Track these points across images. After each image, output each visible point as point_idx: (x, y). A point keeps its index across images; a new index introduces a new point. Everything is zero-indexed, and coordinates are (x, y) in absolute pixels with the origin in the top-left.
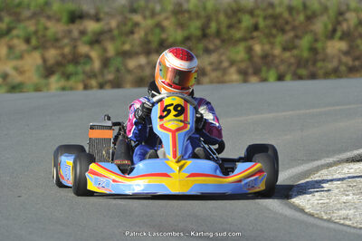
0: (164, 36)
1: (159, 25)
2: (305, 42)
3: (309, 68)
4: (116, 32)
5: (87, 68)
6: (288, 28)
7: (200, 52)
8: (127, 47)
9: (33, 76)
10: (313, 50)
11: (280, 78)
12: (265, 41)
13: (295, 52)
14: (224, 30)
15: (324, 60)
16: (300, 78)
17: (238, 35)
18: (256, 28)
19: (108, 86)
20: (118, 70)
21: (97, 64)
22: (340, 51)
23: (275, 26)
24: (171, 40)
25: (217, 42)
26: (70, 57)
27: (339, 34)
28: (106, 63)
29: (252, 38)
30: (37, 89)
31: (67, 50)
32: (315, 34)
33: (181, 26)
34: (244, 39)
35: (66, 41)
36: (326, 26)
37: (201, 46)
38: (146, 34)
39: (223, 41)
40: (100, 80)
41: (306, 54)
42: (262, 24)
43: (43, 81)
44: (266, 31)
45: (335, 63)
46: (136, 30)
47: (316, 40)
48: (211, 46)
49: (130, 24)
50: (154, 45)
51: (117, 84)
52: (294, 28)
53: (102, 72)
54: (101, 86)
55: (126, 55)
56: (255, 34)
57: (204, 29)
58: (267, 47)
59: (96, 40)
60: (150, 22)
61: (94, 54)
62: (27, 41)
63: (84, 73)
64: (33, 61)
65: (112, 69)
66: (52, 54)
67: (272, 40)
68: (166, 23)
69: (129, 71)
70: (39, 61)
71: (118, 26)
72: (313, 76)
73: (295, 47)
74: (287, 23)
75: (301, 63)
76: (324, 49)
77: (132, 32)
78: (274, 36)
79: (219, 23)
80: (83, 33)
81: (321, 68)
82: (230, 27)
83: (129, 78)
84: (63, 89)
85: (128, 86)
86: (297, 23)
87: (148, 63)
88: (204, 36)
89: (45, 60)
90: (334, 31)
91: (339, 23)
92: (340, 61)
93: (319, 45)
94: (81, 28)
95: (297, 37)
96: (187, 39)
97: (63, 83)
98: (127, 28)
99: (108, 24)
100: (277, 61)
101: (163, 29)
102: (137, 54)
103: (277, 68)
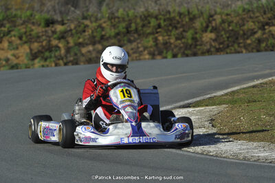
0: (103, 33)
1: (100, 26)
2: (189, 34)
3: (192, 49)
4: (74, 31)
5: (57, 54)
6: (179, 26)
7: (126, 42)
8: (81, 40)
9: (24, 60)
10: (194, 39)
11: (175, 56)
12: (165, 34)
13: (183, 40)
14: (140, 28)
15: (201, 45)
16: (187, 56)
17: (149, 31)
18: (159, 26)
19: (70, 64)
20: (76, 54)
21: (63, 51)
22: (211, 39)
23: (170, 25)
24: (108, 35)
25: (136, 36)
26: (47, 47)
27: (210, 29)
28: (68, 50)
29: (157, 33)
30: (27, 67)
31: (44, 43)
32: (196, 29)
33: (114, 26)
34: (152, 33)
35: (44, 37)
36: (202, 24)
37: (126, 38)
38: (92, 32)
39: (139, 35)
40: (65, 61)
41: (190, 41)
42: (163, 24)
43: (30, 62)
44: (166, 28)
45: (208, 47)
46: (86, 29)
47: (196, 33)
48: (132, 38)
49: (83, 26)
50: (98, 38)
51: (76, 63)
52: (183, 26)
53: (66, 56)
54: (66, 64)
55: (81, 45)
56: (159, 30)
57: (127, 28)
58: (167, 38)
59: (62, 37)
60: (94, 24)
61: (60, 45)
62: (20, 38)
63: (55, 57)
64: (24, 50)
65: (72, 54)
66: (36, 46)
67: (169, 33)
68: (104, 25)
69: (83, 55)
70: (28, 51)
71: (75, 28)
72: (195, 54)
73: (183, 37)
74: (178, 22)
75: (187, 47)
76: (201, 38)
77: (84, 31)
78: (171, 31)
79: (136, 24)
80: (54, 32)
81: (199, 49)
82: (143, 26)
83: (83, 59)
84: (43, 66)
85: (82, 64)
86: (184, 23)
87: (94, 50)
88: (128, 32)
89: (31, 50)
90: (207, 27)
91: (210, 22)
92: (211, 45)
93: (198, 36)
94: (53, 29)
95: (184, 31)
96: (118, 34)
97: (42, 63)
98: (80, 29)
99: (69, 26)
100: (173, 46)
101: (103, 29)
102: (87, 44)
103: (173, 50)
